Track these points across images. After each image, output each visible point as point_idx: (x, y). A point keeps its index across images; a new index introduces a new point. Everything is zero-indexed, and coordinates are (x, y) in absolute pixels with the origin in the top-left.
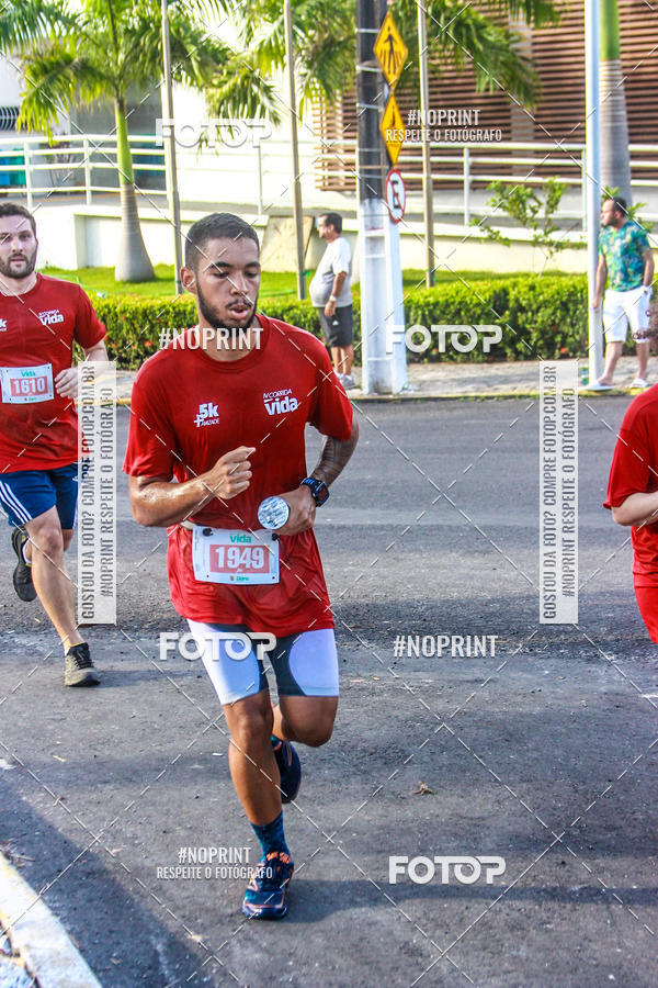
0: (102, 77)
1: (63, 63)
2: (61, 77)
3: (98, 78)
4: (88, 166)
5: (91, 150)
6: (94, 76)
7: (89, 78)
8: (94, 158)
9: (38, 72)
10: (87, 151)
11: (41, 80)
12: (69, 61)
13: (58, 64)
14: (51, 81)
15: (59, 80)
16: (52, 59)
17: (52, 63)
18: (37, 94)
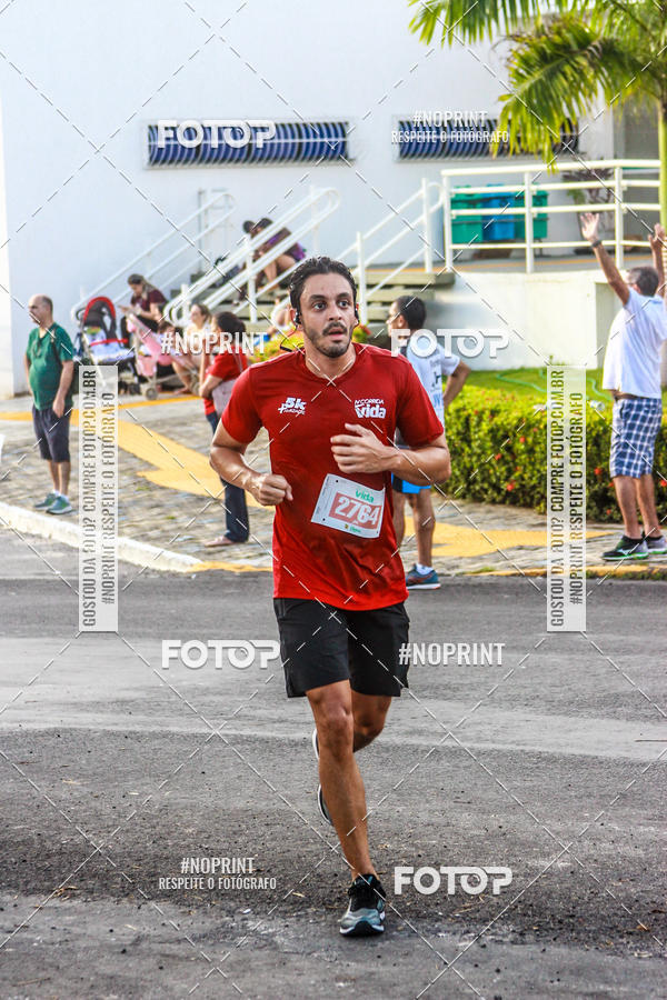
0: (635, 67)
1: (575, 47)
2: (567, 69)
3: (629, 68)
4: (618, 207)
5: (626, 183)
6: (622, 65)
7: (617, 69)
8: (631, 195)
9: (532, 62)
10: (618, 184)
11: (538, 75)
12: (584, 42)
13: (566, 47)
14: (551, 75)
15: (564, 74)
16: (557, 39)
17: (556, 46)
18: (528, 95)
